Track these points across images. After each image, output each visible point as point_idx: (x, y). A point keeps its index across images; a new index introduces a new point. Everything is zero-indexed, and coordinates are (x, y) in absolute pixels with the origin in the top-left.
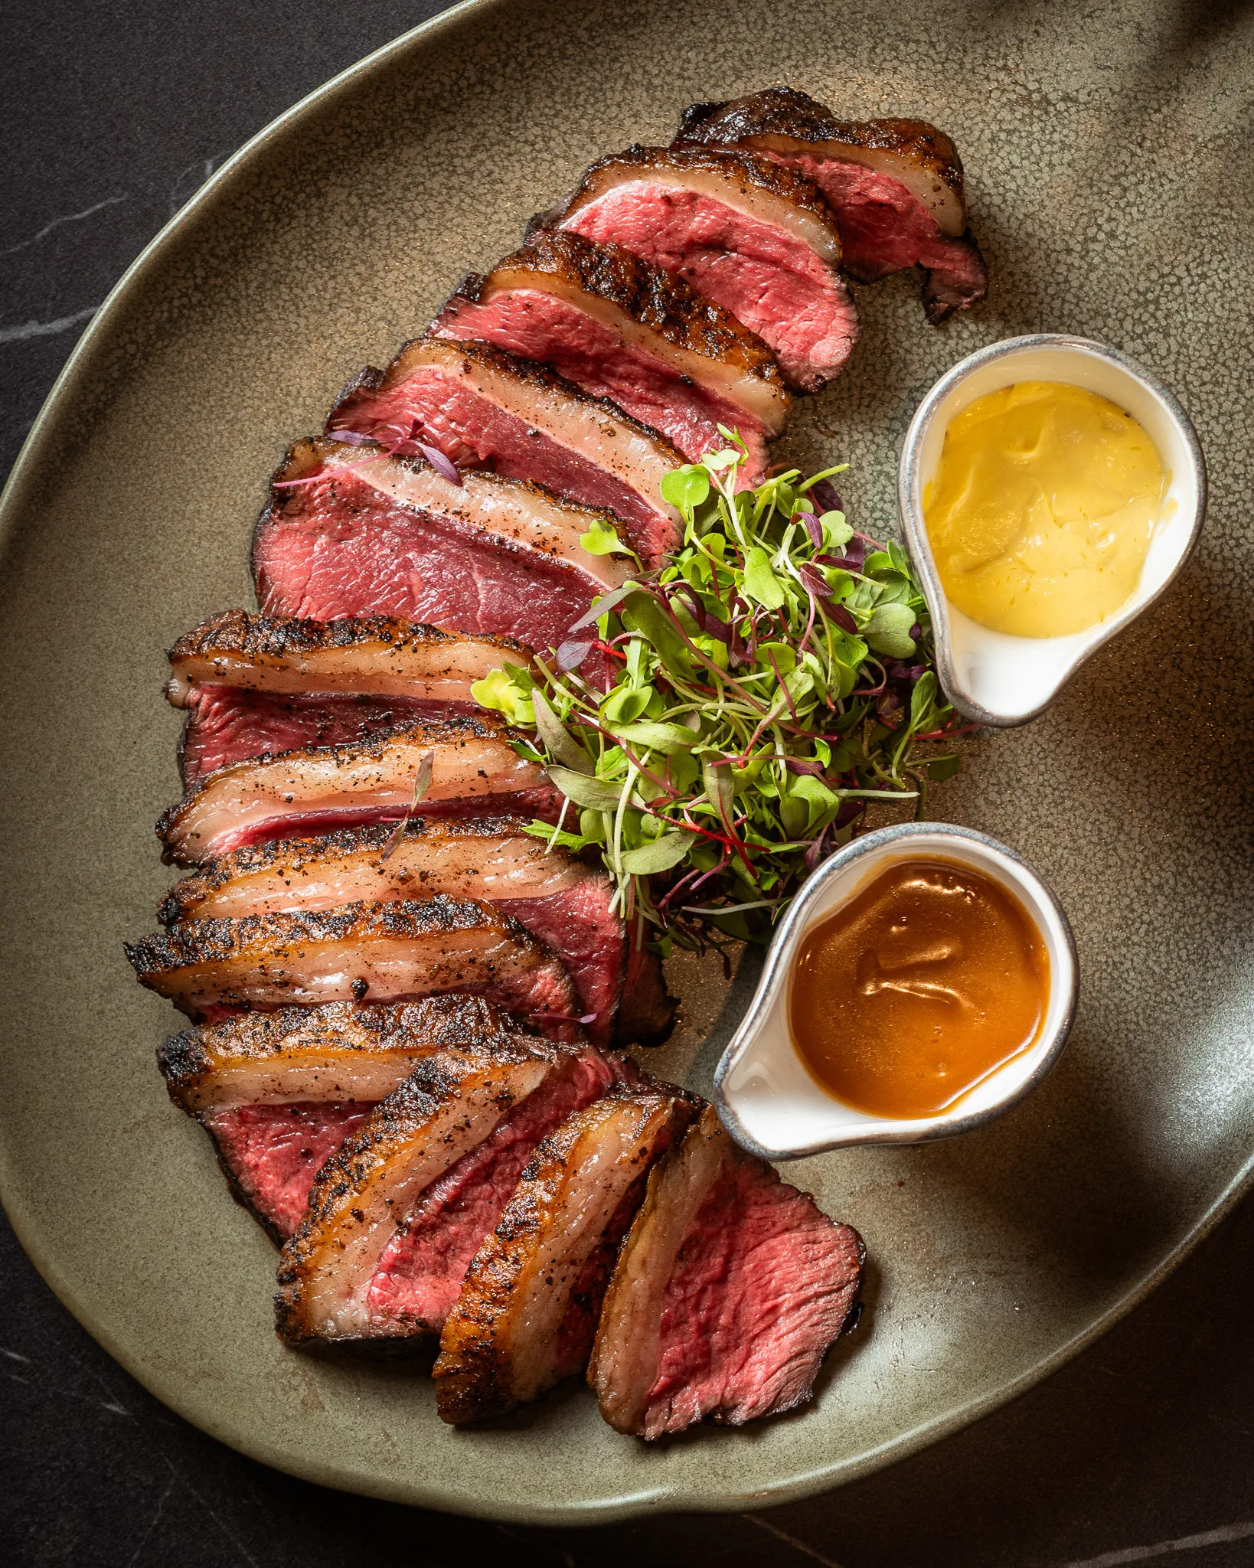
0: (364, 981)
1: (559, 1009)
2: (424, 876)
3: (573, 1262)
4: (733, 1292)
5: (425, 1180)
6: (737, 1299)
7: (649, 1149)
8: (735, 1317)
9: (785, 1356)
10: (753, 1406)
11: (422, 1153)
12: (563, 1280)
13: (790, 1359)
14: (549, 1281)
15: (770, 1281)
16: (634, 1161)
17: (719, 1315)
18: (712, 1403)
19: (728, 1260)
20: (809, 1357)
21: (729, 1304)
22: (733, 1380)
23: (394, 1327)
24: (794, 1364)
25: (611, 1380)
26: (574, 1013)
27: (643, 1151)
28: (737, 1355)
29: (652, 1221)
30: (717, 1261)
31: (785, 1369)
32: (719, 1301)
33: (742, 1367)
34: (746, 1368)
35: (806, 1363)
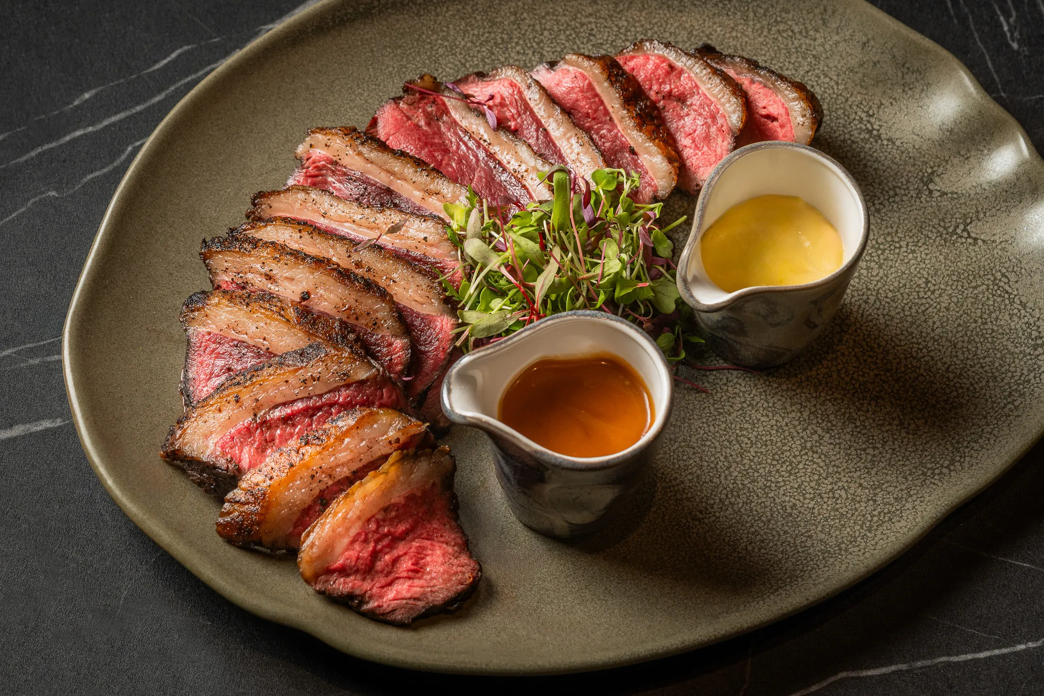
0: (308, 293)
1: (397, 364)
2: (369, 270)
3: (330, 476)
4: (401, 548)
5: (281, 400)
6: (401, 553)
7: (401, 441)
8: (395, 561)
9: (409, 595)
10: (379, 606)
11: (287, 382)
12: (320, 481)
13: (410, 598)
14: (313, 477)
15: (422, 559)
16: (390, 442)
17: (386, 554)
18: (357, 592)
19: (406, 533)
20: (421, 604)
21: (395, 553)
22: (374, 590)
23: (222, 462)
24: (411, 602)
25: (312, 545)
26: (402, 372)
27: (398, 440)
28: (383, 581)
29: (381, 479)
30: (402, 528)
31: (404, 602)
32: (391, 546)
33: (382, 587)
34: (385, 589)
35: (418, 605)
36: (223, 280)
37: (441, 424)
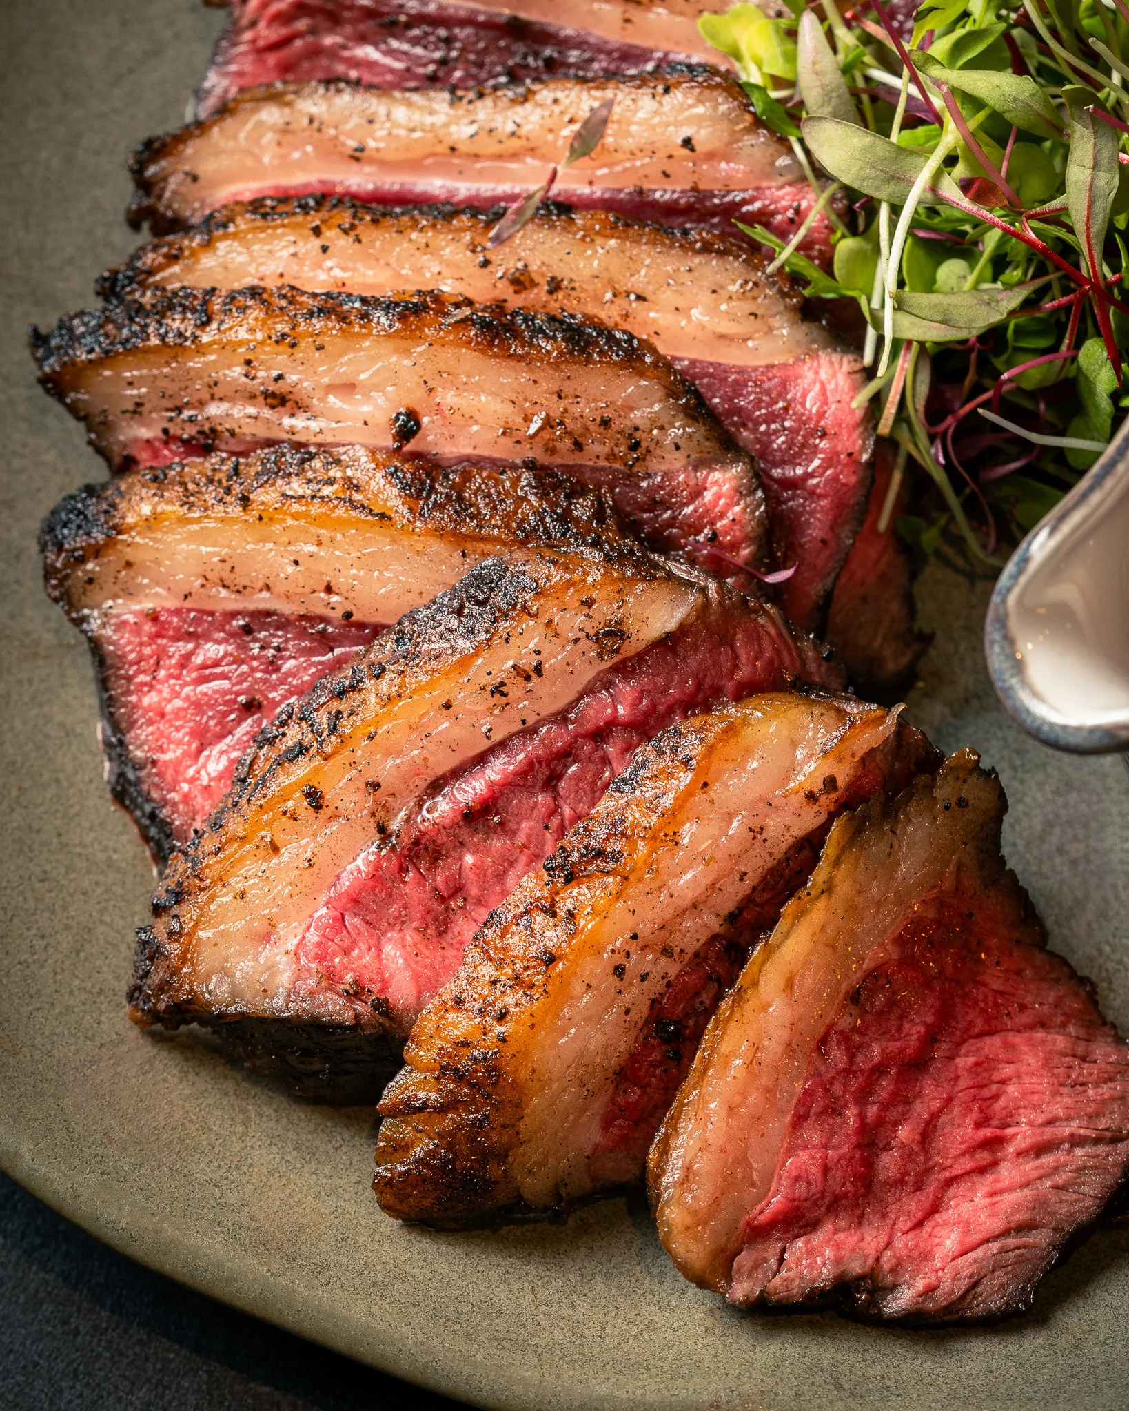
0: (412, 415)
1: (735, 546)
2: (555, 286)
3: (667, 952)
4: (929, 1096)
5: (444, 763)
6: (936, 1104)
7: (841, 782)
8: (927, 1135)
9: (997, 1224)
10: (931, 1290)
11: (447, 706)
12: (644, 978)
13: (1005, 1233)
14: (619, 971)
15: (996, 1097)
16: (811, 797)
17: (897, 1123)
18: (856, 1267)
19: (930, 1039)
20: (1040, 1238)
21: (921, 1110)
22: (899, 1242)
23: (332, 1006)
24: (1012, 1241)
25: (688, 1173)
26: (755, 560)
27: (830, 783)
28: (914, 1204)
29: (818, 913)
30: (914, 1031)
31: (995, 1246)
32: (902, 1099)
33: (919, 1225)
34: (928, 1227)
35: (1034, 1246)
36: (136, 440)
37: (891, 666)
